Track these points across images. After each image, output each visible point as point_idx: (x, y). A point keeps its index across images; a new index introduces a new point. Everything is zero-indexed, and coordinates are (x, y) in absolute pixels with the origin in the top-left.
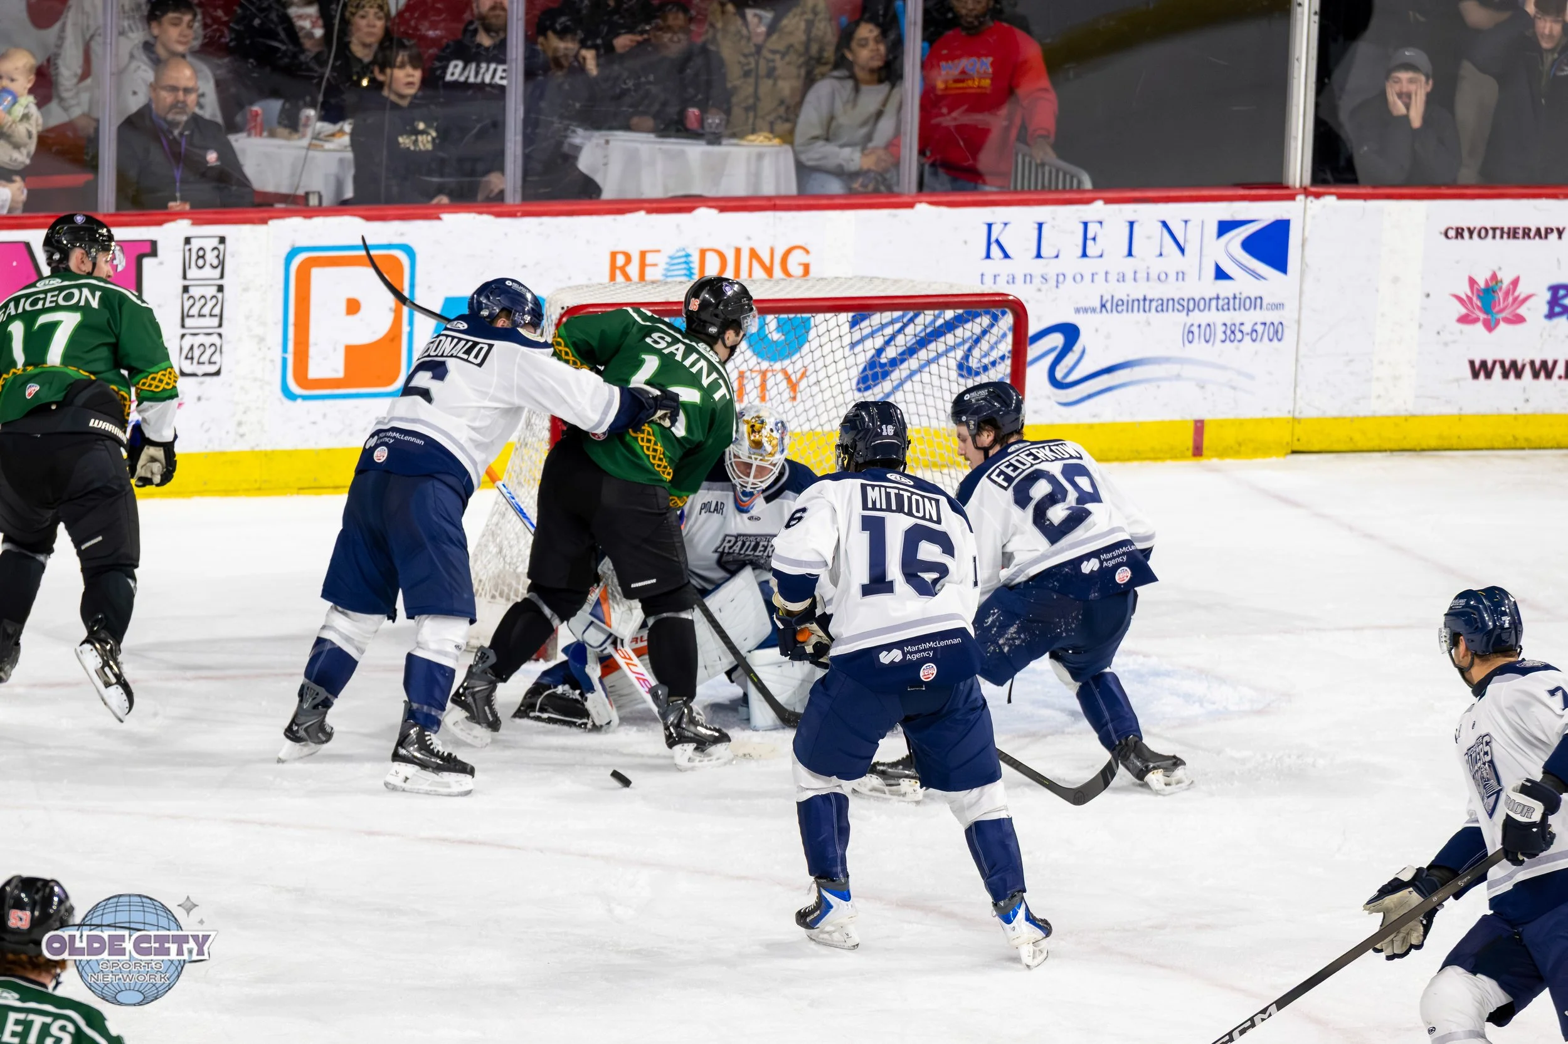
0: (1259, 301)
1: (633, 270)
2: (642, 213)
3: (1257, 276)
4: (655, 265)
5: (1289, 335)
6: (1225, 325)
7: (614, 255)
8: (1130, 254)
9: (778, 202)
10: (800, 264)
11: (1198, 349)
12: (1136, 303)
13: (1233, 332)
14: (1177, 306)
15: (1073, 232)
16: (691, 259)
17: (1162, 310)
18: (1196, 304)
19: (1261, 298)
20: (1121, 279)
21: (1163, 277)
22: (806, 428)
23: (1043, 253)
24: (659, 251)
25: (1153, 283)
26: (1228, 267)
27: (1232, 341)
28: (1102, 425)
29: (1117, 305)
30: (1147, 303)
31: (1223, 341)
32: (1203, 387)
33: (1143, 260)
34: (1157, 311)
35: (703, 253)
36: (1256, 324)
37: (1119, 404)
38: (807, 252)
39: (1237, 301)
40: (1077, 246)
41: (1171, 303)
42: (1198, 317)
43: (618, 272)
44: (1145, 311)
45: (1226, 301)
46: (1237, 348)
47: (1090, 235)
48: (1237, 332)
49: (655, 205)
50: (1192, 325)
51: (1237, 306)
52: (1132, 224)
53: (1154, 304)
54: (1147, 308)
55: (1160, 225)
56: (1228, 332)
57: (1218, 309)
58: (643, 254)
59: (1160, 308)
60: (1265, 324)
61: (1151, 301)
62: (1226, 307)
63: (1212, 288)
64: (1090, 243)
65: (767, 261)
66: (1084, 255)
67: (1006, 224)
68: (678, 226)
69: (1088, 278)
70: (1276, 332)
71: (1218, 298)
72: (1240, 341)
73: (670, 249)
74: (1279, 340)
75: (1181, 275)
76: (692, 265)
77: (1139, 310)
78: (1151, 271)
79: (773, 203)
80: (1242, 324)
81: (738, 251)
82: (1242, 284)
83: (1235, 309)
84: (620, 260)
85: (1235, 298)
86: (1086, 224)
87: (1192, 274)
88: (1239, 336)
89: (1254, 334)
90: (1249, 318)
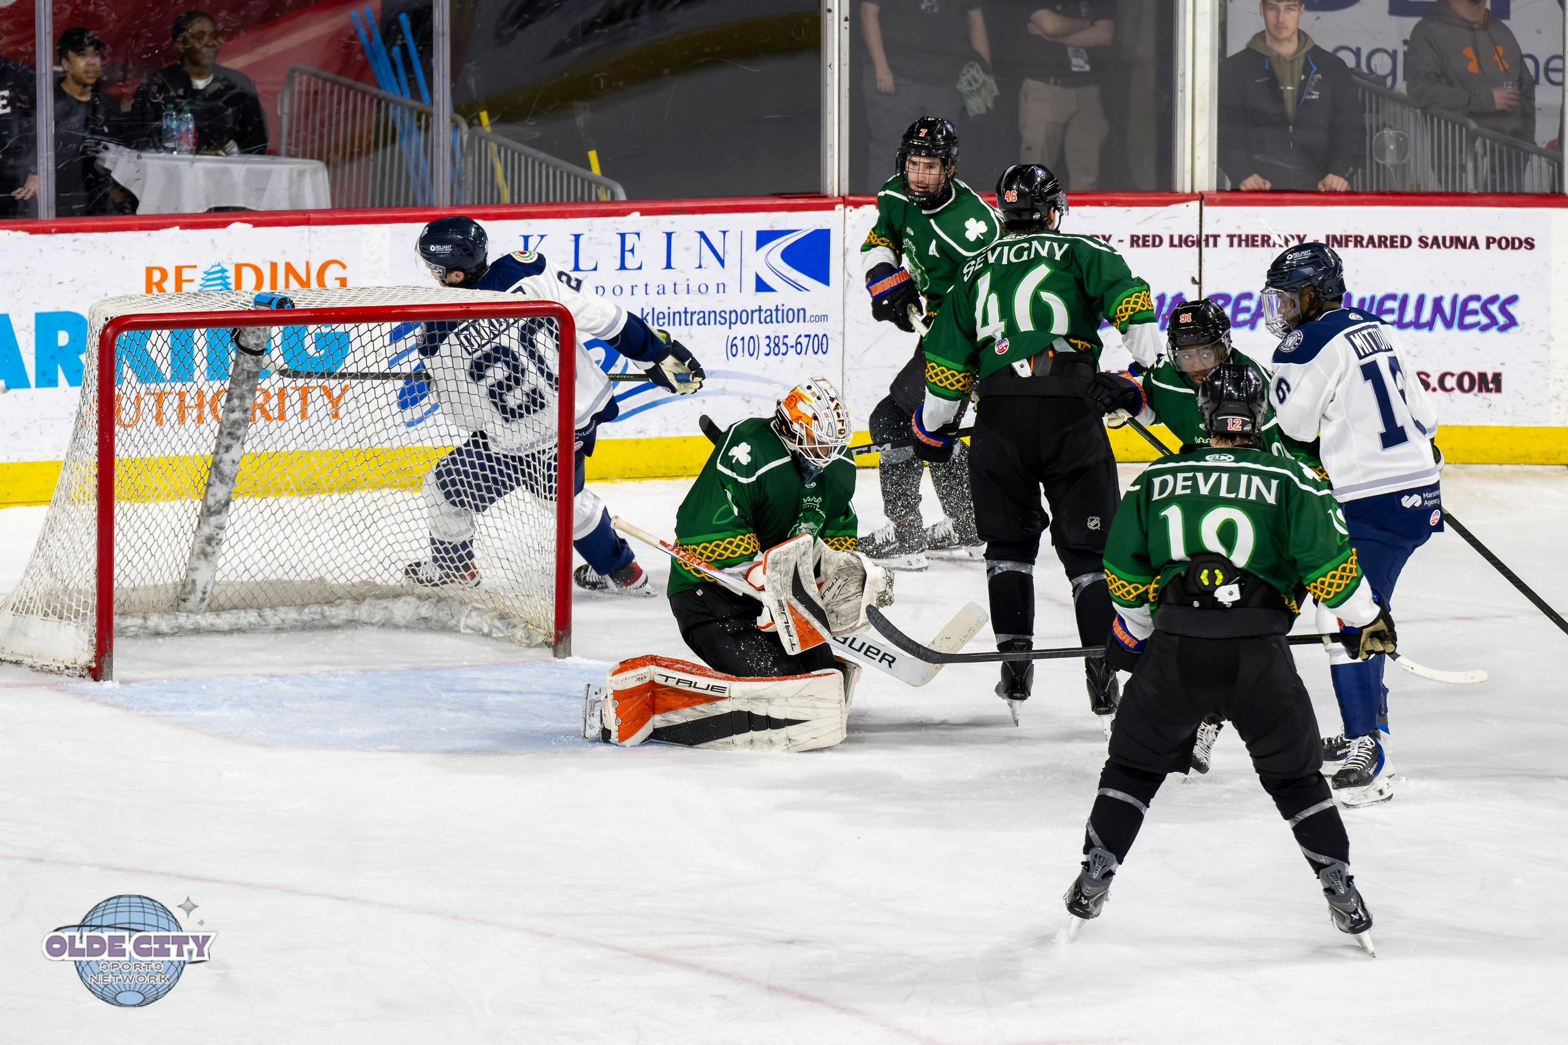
0: (802, 312)
1: (169, 285)
2: (177, 228)
3: (800, 288)
4: (192, 281)
5: (834, 347)
6: (768, 337)
7: (149, 271)
8: (669, 266)
9: (312, 216)
10: (336, 279)
11: (742, 363)
12: (677, 316)
13: (777, 345)
14: (718, 318)
15: (610, 244)
16: (227, 274)
17: (704, 323)
18: (739, 317)
19: (804, 310)
20: (661, 292)
21: (703, 289)
22: (344, 445)
23: (581, 267)
24: (195, 267)
25: (694, 295)
26: (770, 279)
27: (777, 355)
28: (649, 440)
29: (658, 319)
30: (689, 315)
31: (767, 355)
32: (748, 402)
33: (682, 271)
34: (699, 324)
35: (239, 268)
36: (800, 336)
37: (665, 419)
38: (344, 267)
39: (780, 313)
40: (616, 258)
41: (712, 315)
42: (740, 330)
43: (155, 289)
44: (686, 324)
45: (769, 313)
46: (782, 361)
47: (628, 247)
48: (780, 344)
49: (188, 220)
50: (736, 338)
51: (780, 319)
52: (669, 235)
53: (695, 317)
54: (689, 322)
55: (699, 235)
56: (772, 345)
57: (761, 322)
58: (179, 270)
59: (701, 321)
60: (809, 336)
61: (692, 314)
62: (768, 319)
63: (752, 300)
64: (628, 255)
65: (303, 275)
66: (623, 267)
67: (542, 237)
68: (213, 241)
69: (627, 290)
70: (820, 344)
71: (760, 310)
72: (784, 354)
73: (205, 265)
74: (824, 353)
75: (721, 287)
76: (227, 280)
77: (680, 324)
78: (689, 282)
79: (307, 216)
80: (786, 337)
81: (274, 266)
82: (784, 296)
83: (778, 322)
84: (156, 276)
85: (777, 310)
86: (623, 236)
87: (733, 285)
88: (783, 349)
89: (799, 346)
90: (792, 330)
